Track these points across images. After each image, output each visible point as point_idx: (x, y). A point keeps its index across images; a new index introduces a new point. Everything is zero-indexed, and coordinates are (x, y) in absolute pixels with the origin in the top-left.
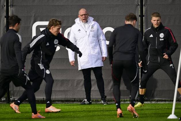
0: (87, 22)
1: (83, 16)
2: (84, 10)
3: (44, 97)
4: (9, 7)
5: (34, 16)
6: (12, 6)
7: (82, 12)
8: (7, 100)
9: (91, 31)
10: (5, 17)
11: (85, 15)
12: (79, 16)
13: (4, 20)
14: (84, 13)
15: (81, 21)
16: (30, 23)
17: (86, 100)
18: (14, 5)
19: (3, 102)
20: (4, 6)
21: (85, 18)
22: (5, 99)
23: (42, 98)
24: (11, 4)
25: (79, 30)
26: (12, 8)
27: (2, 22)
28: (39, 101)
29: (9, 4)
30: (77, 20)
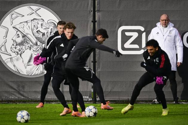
0: (166, 27)
1: (163, 21)
2: (166, 16)
3: (129, 98)
4: (96, 12)
5: (120, 21)
6: (99, 11)
7: (164, 17)
8: (93, 100)
9: (168, 36)
10: (92, 22)
11: (165, 20)
12: (161, 20)
13: (91, 24)
14: (165, 19)
15: (161, 25)
16: (116, 28)
17: (156, 100)
18: (100, 10)
19: (90, 102)
20: (91, 11)
21: (165, 23)
22: (91, 99)
23: (127, 98)
24: (98, 9)
25: (158, 33)
26: (98, 13)
27: (89, 26)
28: (124, 102)
29: (96, 10)
30: (158, 24)
